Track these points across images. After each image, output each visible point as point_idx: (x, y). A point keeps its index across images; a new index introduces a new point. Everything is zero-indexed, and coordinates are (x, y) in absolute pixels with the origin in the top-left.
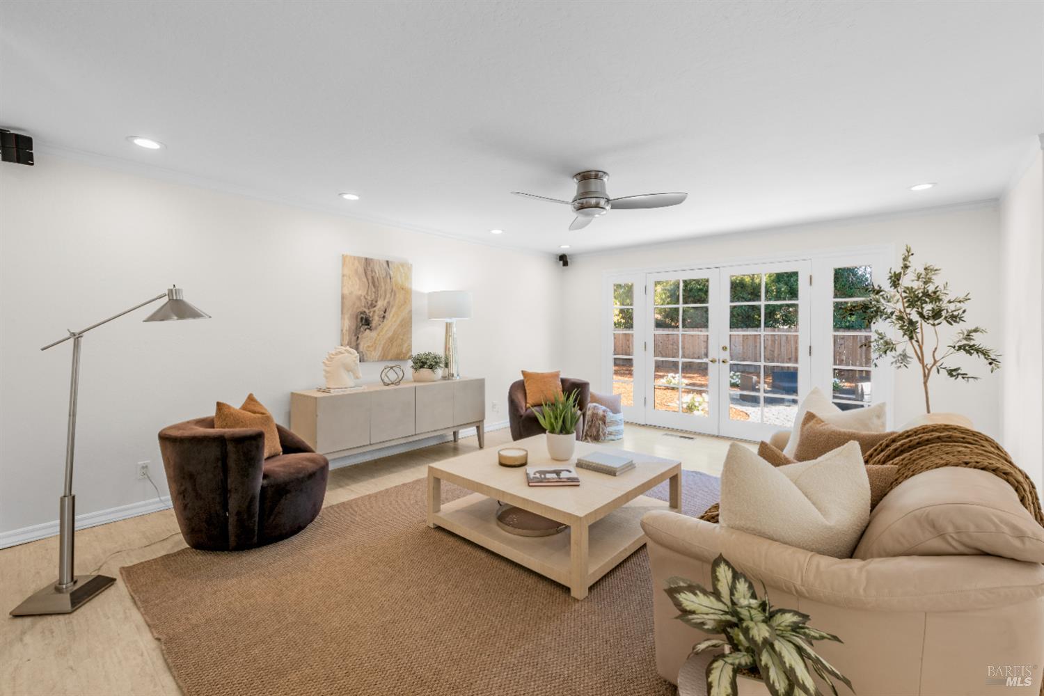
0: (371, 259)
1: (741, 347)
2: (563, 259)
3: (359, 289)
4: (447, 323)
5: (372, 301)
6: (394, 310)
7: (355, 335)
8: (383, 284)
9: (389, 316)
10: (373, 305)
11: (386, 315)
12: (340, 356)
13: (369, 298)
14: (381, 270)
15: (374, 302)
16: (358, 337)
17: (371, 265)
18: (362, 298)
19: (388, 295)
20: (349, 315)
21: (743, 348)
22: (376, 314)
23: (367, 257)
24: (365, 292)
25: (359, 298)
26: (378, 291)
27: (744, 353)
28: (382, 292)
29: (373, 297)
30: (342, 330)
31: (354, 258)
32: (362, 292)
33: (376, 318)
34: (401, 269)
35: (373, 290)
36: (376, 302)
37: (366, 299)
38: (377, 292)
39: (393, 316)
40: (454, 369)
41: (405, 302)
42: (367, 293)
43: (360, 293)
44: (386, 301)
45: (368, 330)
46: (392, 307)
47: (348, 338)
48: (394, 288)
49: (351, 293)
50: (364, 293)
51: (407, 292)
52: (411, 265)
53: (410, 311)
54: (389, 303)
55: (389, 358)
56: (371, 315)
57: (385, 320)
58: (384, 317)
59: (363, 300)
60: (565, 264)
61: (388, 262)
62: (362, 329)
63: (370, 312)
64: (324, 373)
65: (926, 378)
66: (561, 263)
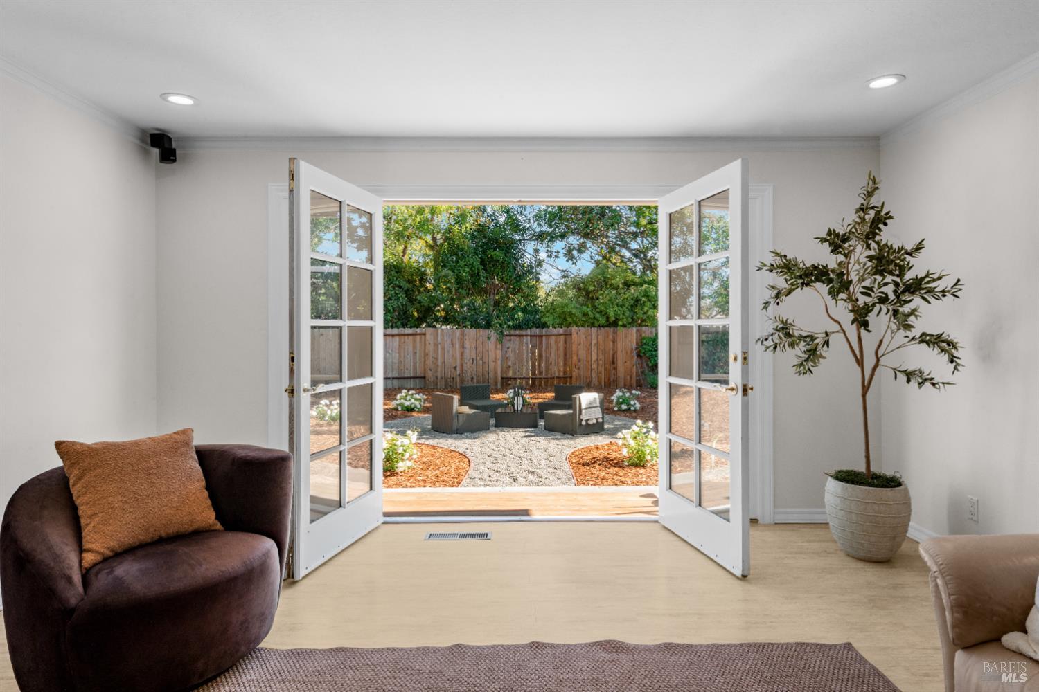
1: (397, 355)
2: (162, 146)
21: (400, 356)
27: (400, 362)
65: (865, 389)
66: (156, 152)
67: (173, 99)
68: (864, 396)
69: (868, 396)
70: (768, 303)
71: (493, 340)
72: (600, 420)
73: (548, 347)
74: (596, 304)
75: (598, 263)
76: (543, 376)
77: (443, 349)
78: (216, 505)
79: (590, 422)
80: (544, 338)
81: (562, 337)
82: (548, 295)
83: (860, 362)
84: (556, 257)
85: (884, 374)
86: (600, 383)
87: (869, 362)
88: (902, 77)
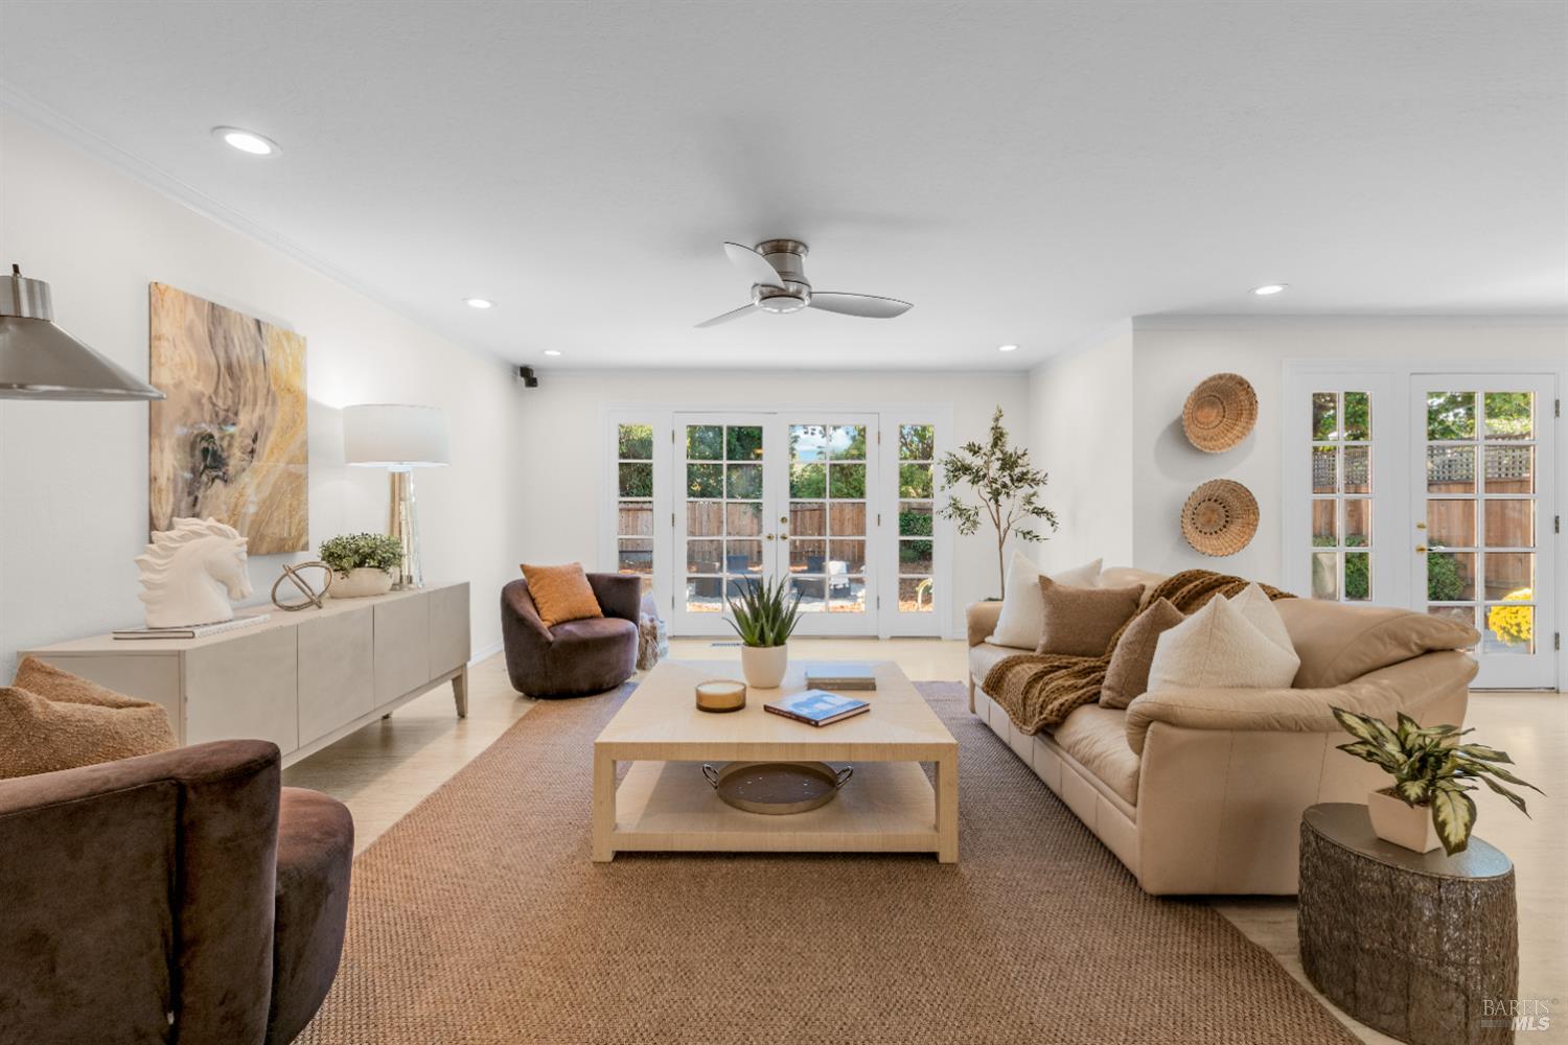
0: (224, 308)
2: (528, 376)
3: (197, 378)
4: (393, 475)
5: (227, 411)
6: (273, 437)
7: (189, 494)
8: (250, 376)
9: (265, 448)
10: (228, 418)
11: (257, 446)
12: (196, 542)
13: (220, 403)
14: (246, 340)
15: (231, 415)
16: (196, 499)
17: (225, 320)
18: (205, 401)
19: (260, 402)
20: (173, 440)
22: (236, 444)
23: (217, 301)
24: (212, 390)
25: (197, 400)
26: (239, 387)
28: (247, 392)
29: (229, 402)
30: (152, 480)
31: (186, 296)
32: (203, 387)
33: (237, 453)
34: (285, 344)
35: (230, 384)
36: (236, 414)
37: (214, 405)
38: (236, 389)
39: (272, 452)
40: (409, 566)
41: (294, 422)
42: (216, 391)
43: (199, 387)
44: (257, 413)
45: (218, 482)
46: (270, 429)
47: (171, 500)
48: (273, 387)
49: (178, 385)
50: (209, 391)
51: (299, 399)
52: (305, 339)
53: (305, 444)
54: (262, 419)
55: (264, 548)
56: (225, 444)
57: (255, 456)
58: (252, 452)
59: (208, 407)
60: (532, 382)
61: (258, 322)
62: (204, 478)
63: (222, 439)
64: (142, 589)
65: (1001, 543)
66: (523, 380)
67: (548, 353)
68: (1001, 547)
69: (1003, 549)
70: (943, 487)
71: (749, 514)
72: (847, 586)
73: (802, 521)
74: (850, 480)
75: (854, 438)
76: (798, 551)
77: (701, 523)
78: (600, 604)
79: (838, 587)
80: (799, 513)
81: (817, 512)
82: (804, 470)
83: (998, 526)
84: (812, 434)
85: (1011, 533)
86: (854, 557)
87: (1003, 525)
88: (1019, 346)
